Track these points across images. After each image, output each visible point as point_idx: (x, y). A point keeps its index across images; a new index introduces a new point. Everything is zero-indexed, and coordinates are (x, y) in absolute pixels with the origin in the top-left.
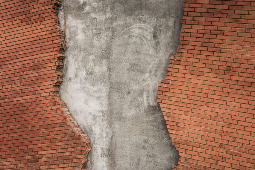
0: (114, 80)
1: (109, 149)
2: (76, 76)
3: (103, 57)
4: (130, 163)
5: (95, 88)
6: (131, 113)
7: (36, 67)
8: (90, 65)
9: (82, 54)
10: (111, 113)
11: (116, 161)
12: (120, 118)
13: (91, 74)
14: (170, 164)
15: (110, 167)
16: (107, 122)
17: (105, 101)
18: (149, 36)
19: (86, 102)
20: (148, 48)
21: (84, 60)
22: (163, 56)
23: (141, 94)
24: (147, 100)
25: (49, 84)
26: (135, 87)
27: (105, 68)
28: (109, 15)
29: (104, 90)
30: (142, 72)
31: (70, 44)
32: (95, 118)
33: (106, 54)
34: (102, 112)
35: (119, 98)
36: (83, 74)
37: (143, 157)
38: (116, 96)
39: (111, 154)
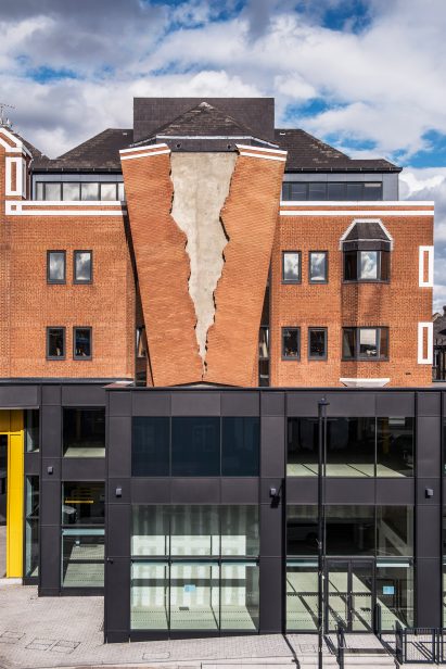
0: (198, 208)
1: (196, 240)
2: (178, 206)
3: (193, 197)
4: (206, 246)
5: (188, 212)
6: (207, 223)
7: (160, 200)
8: (186, 201)
9: (182, 196)
10: (197, 223)
11: (200, 245)
12: (201, 225)
13: (187, 204)
14: (224, 245)
15: (197, 248)
16: (195, 227)
17: (194, 218)
18: (215, 188)
19: (184, 218)
20: (214, 193)
21: (183, 199)
22: (222, 197)
23: (211, 214)
24: (215, 217)
25: (166, 210)
26: (209, 211)
27: (194, 202)
28: (196, 178)
29: (193, 212)
30: (212, 204)
31: (176, 190)
32: (189, 226)
33: (195, 196)
34: (193, 223)
35: (201, 216)
36: (182, 205)
37: (212, 242)
38: (199, 215)
39: (197, 242)
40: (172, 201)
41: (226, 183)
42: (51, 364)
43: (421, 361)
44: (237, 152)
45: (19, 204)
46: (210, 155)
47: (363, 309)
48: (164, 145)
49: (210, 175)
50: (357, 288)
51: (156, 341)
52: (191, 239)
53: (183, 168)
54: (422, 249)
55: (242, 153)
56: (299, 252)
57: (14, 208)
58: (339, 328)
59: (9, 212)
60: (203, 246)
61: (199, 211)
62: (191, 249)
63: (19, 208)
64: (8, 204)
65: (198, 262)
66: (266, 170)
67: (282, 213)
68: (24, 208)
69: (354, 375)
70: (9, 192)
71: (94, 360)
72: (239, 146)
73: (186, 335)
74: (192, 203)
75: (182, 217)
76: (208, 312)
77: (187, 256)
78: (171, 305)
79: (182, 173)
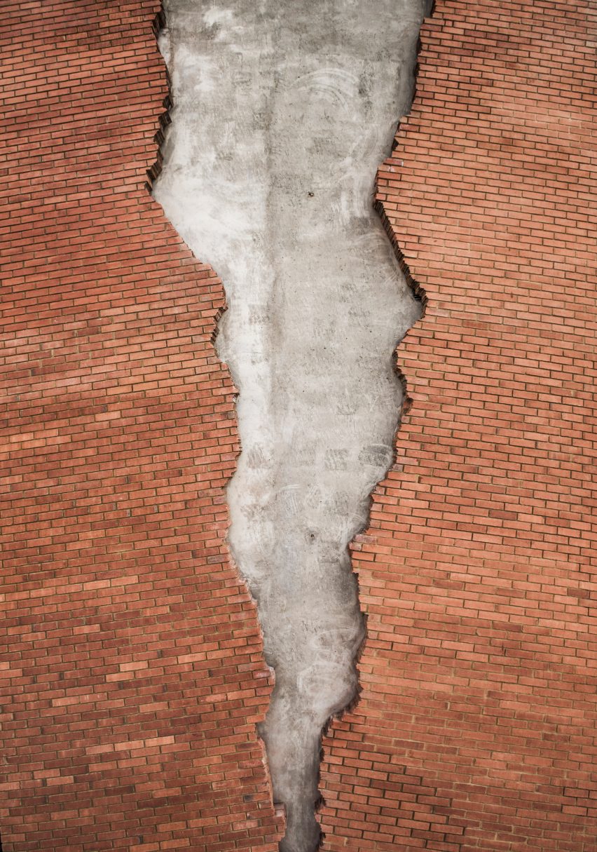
0: (279, 169)
1: (268, 306)
2: (193, 162)
3: (254, 126)
4: (315, 332)
5: (237, 186)
6: (315, 233)
7: (106, 133)
8: (226, 140)
9: (209, 120)
10: (272, 234)
11: (284, 331)
12: (293, 244)
13: (227, 157)
14: (400, 326)
15: (270, 343)
16: (262, 252)
17: (260, 212)
18: (352, 92)
19: (215, 214)
20: (349, 112)
21: (213, 133)
22: (379, 127)
23: (336, 196)
24: (354, 207)
25: (139, 167)
26: (322, 183)
27: (259, 147)
28: (268, 50)
29: (257, 188)
30: (339, 155)
31: (180, 99)
32: (235, 246)
33: (264, 120)
34: (252, 232)
35: (290, 205)
36: (210, 157)
37: (340, 317)
38: (283, 201)
39: (272, 317)
40: (160, 138)
41: (392, 69)
49: (326, 40)
53: (213, 16)
60: (300, 332)
61: (282, 185)
65: (277, 404)
74: (250, 148)
75: (209, 211)
76: (325, 642)
77: (225, 378)
78: (134, 618)
79: (209, 33)
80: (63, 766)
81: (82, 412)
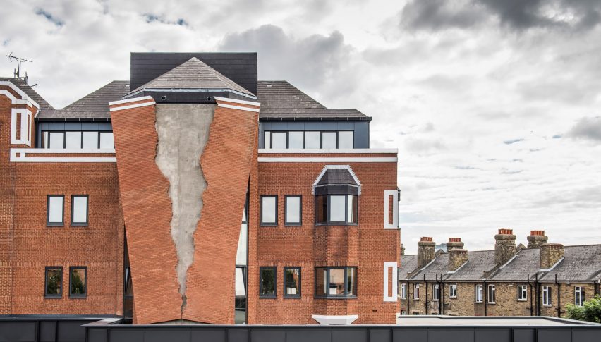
0: (181, 155)
1: (178, 185)
2: (163, 153)
3: (176, 145)
4: (187, 191)
5: (171, 159)
6: (188, 169)
7: (146, 148)
8: (170, 148)
9: (166, 144)
10: (179, 170)
11: (181, 190)
12: (183, 172)
13: (170, 153)
15: (179, 193)
16: (177, 173)
17: (177, 165)
18: (196, 137)
19: (168, 165)
20: (196, 142)
21: (167, 147)
22: (202, 145)
23: (192, 161)
24: (195, 164)
25: (152, 156)
26: (190, 158)
27: (177, 150)
28: (179, 127)
29: (176, 160)
30: (193, 152)
31: (160, 139)
32: (172, 172)
33: (177, 144)
34: (175, 169)
35: (183, 163)
36: (166, 152)
37: (193, 187)
38: (181, 162)
39: (179, 187)
40: (156, 149)
41: (205, 132)
42: (48, 302)
43: (386, 298)
44: (215, 103)
45: (23, 151)
46: (192, 106)
47: (332, 249)
48: (150, 97)
49: (191, 125)
50: (327, 230)
51: (139, 281)
52: (174, 184)
53: (167, 119)
54: (387, 193)
55: (220, 105)
56: (276, 196)
57: (18, 155)
58: (312, 268)
59: (13, 159)
60: (185, 191)
61: (182, 159)
62: (174, 194)
63: (23, 155)
64: (13, 151)
65: (180, 206)
66: (242, 121)
67: (260, 160)
68: (28, 155)
69: (323, 313)
70: (14, 141)
71: (88, 298)
72: (217, 98)
73: (168, 275)
74: (174, 150)
75: (166, 165)
76: (188, 253)
77: (170, 200)
78: (154, 246)
79: (166, 123)
80: (143, 274)
81: (144, 207)
